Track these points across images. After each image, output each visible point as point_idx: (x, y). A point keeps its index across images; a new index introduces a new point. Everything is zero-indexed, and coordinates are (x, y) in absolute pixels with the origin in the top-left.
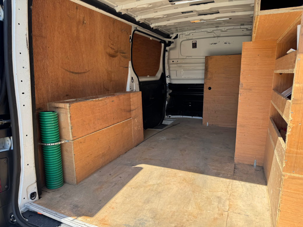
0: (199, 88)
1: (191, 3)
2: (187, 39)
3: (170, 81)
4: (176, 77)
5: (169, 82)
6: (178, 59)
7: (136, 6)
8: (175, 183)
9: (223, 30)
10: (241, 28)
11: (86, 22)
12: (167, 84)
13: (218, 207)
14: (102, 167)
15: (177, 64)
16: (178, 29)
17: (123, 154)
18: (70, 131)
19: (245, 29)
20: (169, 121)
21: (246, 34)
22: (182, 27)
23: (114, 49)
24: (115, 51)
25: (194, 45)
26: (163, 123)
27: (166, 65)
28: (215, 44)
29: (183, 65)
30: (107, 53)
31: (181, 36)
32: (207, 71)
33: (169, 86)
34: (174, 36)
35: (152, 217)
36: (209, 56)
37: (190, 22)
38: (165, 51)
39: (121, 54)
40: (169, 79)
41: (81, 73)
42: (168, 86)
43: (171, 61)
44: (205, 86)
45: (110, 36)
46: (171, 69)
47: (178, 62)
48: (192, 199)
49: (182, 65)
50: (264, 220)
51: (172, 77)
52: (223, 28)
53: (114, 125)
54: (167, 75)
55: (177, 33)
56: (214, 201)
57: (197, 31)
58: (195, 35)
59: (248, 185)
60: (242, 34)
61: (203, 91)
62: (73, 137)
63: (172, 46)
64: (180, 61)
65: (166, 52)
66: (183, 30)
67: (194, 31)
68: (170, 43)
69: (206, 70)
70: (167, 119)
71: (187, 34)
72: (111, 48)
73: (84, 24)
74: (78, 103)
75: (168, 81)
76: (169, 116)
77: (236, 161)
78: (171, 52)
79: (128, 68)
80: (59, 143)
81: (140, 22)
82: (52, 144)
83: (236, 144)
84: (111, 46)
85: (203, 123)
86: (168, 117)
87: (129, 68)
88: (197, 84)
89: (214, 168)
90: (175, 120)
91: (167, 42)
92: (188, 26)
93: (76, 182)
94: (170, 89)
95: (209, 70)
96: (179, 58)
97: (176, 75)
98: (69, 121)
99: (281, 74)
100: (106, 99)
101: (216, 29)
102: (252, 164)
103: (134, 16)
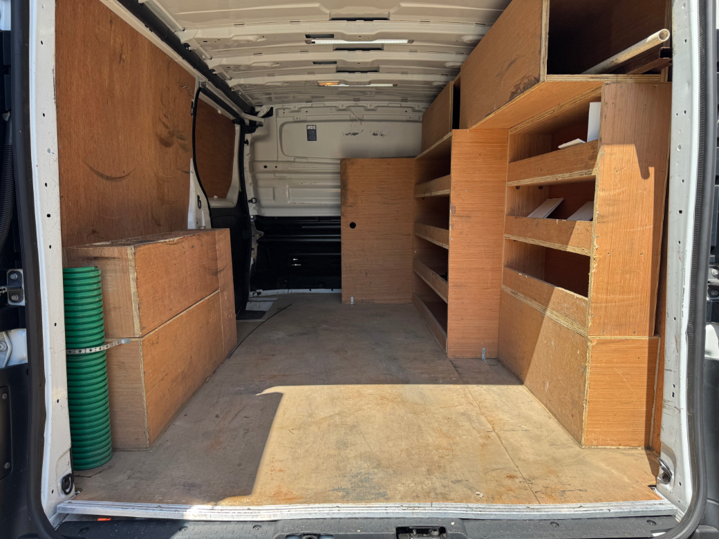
0: (330, 226)
1: (334, 45)
2: (295, 119)
3: (259, 211)
4: (273, 203)
5: (256, 214)
6: (277, 161)
7: (231, 36)
8: (370, 406)
9: (369, 108)
10: (403, 105)
11: (126, 57)
12: (252, 217)
13: (474, 428)
14: (183, 406)
15: (274, 172)
16: (273, 96)
17: (210, 376)
18: (135, 313)
19: (411, 109)
20: (262, 303)
21: (412, 119)
22: (283, 93)
23: (167, 127)
24: (170, 133)
25: (312, 135)
26: (247, 309)
27: (248, 175)
28: (355, 134)
29: (288, 176)
30: (157, 135)
31: (281, 112)
32: (346, 190)
33: (255, 221)
34: (263, 110)
35: (375, 465)
36: (349, 159)
37: (318, 83)
38: (243, 142)
39: (179, 140)
40: (254, 205)
41: (116, 178)
42: (254, 223)
43: (260, 167)
44: (343, 220)
45: (162, 95)
46: (261, 183)
47: (278, 169)
48: (422, 425)
49: (285, 175)
50: (553, 431)
51: (264, 202)
52: (367, 104)
53: (196, 304)
54: (249, 198)
55: (271, 106)
56: (461, 421)
57: (315, 104)
58: (312, 112)
59: (495, 388)
60: (404, 118)
61: (339, 231)
62: (142, 328)
63: (259, 132)
64: (281, 167)
65: (245, 145)
66: (285, 100)
67: (309, 104)
68: (253, 126)
69: (344, 186)
70: (255, 299)
71: (293, 109)
72: (164, 123)
73: (122, 61)
74: (146, 246)
75: (253, 211)
76: (258, 291)
77: (450, 356)
78: (260, 146)
79: (188, 173)
80: (104, 348)
81: (214, 73)
82: (94, 350)
83: (449, 322)
84: (164, 119)
85: (343, 299)
86: (256, 294)
87: (191, 174)
88: (320, 218)
89: (420, 371)
90: (275, 299)
91: (247, 122)
92: (296, 92)
93: (148, 442)
94: (259, 228)
95: (350, 187)
96: (279, 160)
97: (272, 198)
98: (133, 290)
99: (518, 187)
100: (183, 241)
101: (354, 105)
102: (478, 356)
103: (206, 58)
